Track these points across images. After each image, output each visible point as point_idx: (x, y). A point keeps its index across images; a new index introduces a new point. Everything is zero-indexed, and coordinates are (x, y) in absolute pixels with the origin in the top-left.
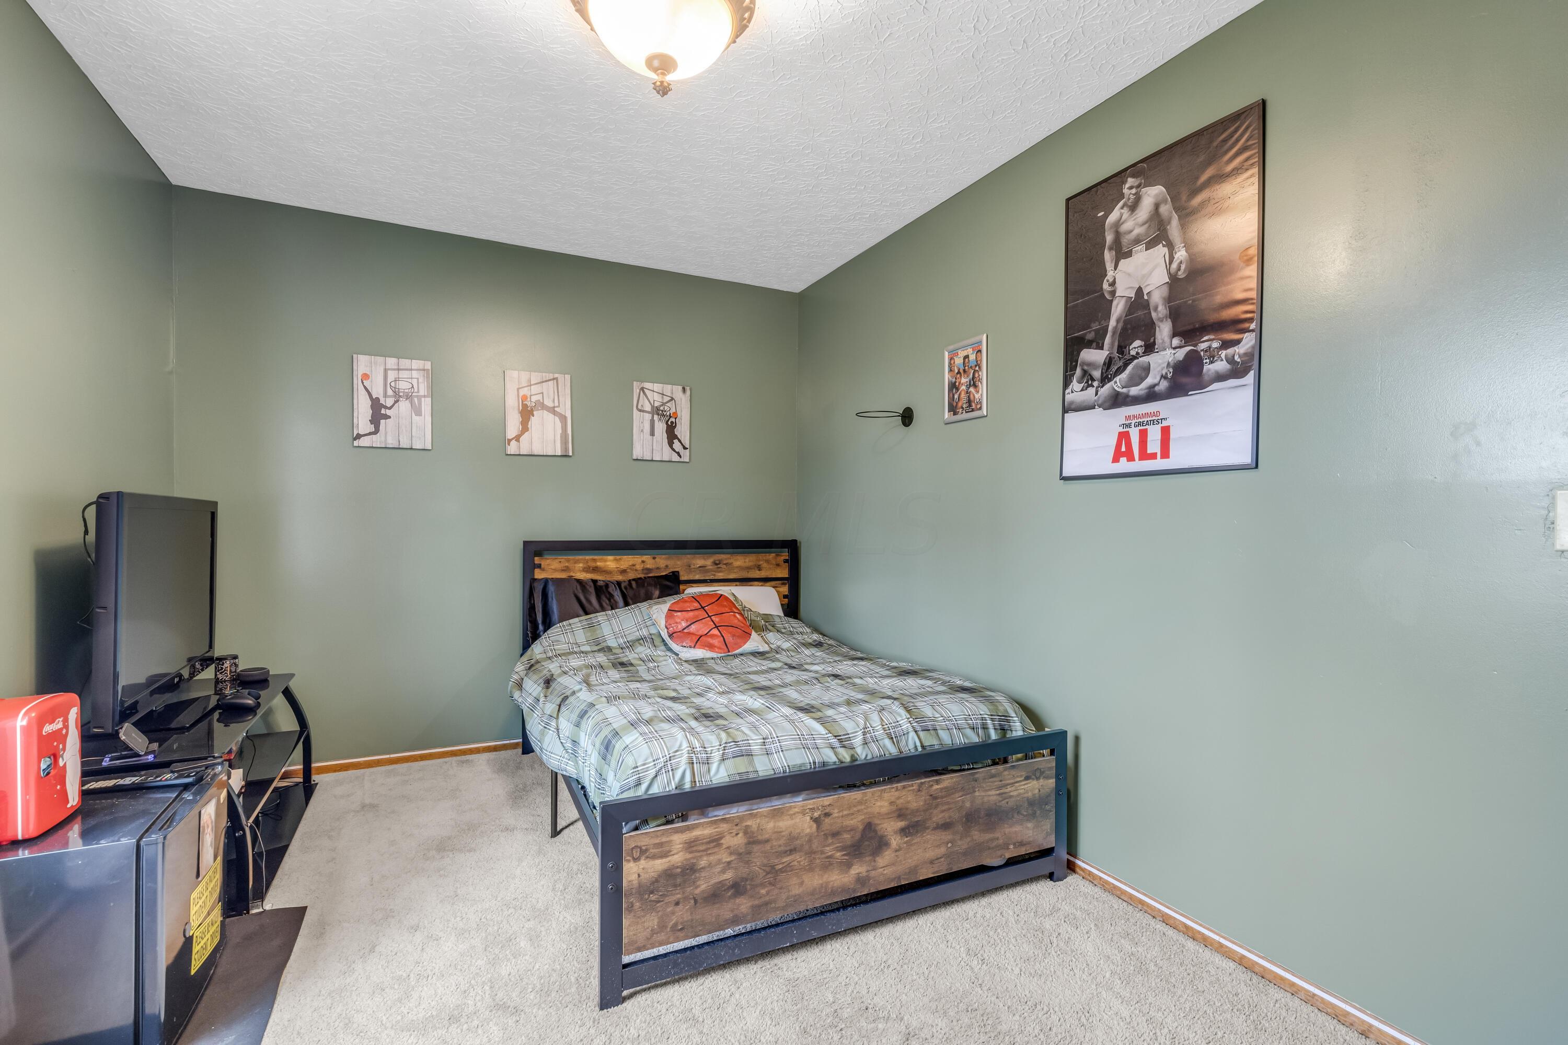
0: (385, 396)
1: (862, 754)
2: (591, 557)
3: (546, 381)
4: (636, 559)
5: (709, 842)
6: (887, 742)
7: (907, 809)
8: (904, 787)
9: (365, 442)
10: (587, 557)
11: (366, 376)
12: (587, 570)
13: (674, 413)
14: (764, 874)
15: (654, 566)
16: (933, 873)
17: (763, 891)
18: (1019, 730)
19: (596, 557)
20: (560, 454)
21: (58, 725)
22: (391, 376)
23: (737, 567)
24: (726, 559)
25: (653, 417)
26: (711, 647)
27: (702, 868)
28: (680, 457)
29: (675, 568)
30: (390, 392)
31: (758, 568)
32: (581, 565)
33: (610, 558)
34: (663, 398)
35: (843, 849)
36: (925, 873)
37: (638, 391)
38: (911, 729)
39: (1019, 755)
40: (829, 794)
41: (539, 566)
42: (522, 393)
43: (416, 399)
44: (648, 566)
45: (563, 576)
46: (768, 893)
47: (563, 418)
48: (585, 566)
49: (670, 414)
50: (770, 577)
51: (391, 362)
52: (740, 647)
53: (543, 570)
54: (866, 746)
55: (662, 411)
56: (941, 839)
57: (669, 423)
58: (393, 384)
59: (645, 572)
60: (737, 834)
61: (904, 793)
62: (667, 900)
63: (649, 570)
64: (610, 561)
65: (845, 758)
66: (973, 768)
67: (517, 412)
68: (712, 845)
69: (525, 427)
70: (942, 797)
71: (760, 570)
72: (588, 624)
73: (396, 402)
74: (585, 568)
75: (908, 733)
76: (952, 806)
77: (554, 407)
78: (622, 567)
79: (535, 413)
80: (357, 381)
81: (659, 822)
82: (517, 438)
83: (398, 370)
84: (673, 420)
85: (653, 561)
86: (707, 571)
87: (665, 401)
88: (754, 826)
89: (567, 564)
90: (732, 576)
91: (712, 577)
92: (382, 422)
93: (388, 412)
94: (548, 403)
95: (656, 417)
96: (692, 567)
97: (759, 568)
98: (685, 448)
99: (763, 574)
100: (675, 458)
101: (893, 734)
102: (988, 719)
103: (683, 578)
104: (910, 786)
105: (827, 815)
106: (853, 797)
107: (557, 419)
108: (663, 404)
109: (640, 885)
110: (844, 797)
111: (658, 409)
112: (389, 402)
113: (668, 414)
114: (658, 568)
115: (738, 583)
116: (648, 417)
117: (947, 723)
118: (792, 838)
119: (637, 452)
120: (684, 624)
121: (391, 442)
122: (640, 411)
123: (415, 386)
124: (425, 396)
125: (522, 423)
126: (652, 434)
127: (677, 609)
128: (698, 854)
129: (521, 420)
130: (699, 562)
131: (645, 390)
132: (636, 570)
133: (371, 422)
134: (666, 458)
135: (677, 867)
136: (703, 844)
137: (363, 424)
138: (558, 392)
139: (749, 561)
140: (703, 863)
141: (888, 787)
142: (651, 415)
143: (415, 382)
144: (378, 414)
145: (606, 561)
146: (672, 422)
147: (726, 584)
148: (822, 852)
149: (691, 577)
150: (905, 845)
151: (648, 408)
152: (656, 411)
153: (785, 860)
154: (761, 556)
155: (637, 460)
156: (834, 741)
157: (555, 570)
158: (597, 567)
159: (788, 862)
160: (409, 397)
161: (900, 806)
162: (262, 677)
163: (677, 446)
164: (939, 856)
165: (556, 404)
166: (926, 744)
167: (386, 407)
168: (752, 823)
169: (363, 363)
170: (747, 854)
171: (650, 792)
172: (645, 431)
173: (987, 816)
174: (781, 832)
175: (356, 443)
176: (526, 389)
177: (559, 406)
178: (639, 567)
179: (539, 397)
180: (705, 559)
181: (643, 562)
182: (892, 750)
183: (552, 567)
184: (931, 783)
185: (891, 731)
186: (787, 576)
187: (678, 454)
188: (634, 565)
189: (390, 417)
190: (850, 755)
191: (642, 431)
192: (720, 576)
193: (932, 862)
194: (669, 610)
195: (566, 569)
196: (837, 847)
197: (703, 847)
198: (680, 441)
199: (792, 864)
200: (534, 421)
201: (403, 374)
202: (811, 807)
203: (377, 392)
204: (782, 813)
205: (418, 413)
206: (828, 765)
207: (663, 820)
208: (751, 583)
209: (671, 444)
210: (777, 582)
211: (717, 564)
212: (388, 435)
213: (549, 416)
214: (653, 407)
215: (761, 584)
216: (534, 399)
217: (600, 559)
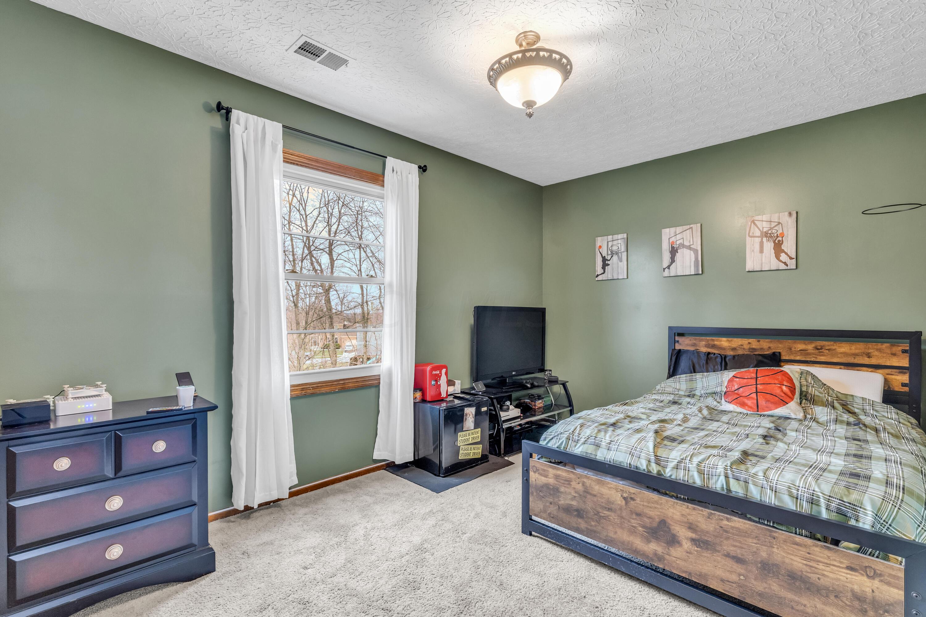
0: (608, 255)
1: (668, 473)
2: (711, 338)
3: (685, 231)
4: (743, 341)
5: (565, 480)
6: (696, 475)
7: (697, 526)
8: (694, 509)
9: (600, 278)
10: (708, 338)
11: (600, 247)
12: (707, 346)
13: (780, 234)
14: (593, 514)
15: (758, 347)
16: (724, 590)
17: (593, 523)
18: (867, 524)
19: (714, 338)
20: (693, 274)
21: (438, 372)
22: (610, 244)
23: (841, 353)
24: (829, 346)
25: (762, 239)
26: (743, 405)
27: (562, 492)
28: (787, 265)
29: (777, 349)
30: (609, 253)
31: (866, 355)
32: (704, 343)
33: (724, 339)
34: (771, 224)
35: (643, 527)
36: (714, 585)
37: (750, 223)
38: (722, 474)
39: (852, 545)
40: (636, 487)
41: (678, 342)
42: (671, 240)
43: (620, 254)
44: (754, 347)
45: (692, 349)
46: (596, 526)
47: (696, 251)
48: (706, 343)
49: (777, 235)
50: (883, 364)
51: (610, 237)
52: (771, 410)
53: (680, 344)
54: (676, 470)
55: (770, 234)
56: (732, 567)
57: (777, 242)
58: (611, 249)
59: (751, 350)
60: (579, 483)
61: (694, 513)
62: (547, 499)
63: (754, 350)
64: (724, 341)
65: (653, 469)
66: (773, 527)
67: (668, 252)
68: (567, 483)
69: (673, 260)
70: (733, 534)
71: (869, 357)
72: (690, 379)
73: (612, 257)
74: (706, 345)
75: (719, 476)
76: (745, 546)
77: (690, 245)
78: (733, 346)
79: (678, 251)
80: (597, 250)
81: (546, 460)
82: (669, 267)
83: (613, 241)
84: (780, 239)
85: (758, 343)
86: (809, 354)
87: (772, 226)
88: (587, 483)
89: (695, 342)
90: (835, 360)
91: (813, 359)
92: (606, 267)
93: (609, 262)
94: (687, 243)
95: (765, 239)
96: (793, 349)
97: (869, 356)
98: (791, 258)
99: (873, 361)
100: (783, 266)
101: (706, 472)
102: (821, 497)
103: (784, 357)
104: (699, 510)
105: (632, 499)
106: (651, 496)
107: (692, 252)
108: (771, 229)
109: (536, 485)
110: (644, 493)
111: (766, 233)
112: (609, 257)
113: (776, 235)
114: (762, 349)
115: (842, 367)
116: (758, 240)
117: (764, 482)
118: (609, 502)
119: (749, 266)
120: (736, 387)
121: (610, 277)
122: (751, 237)
123: (620, 248)
124: (624, 252)
125: (671, 258)
126: (761, 251)
127: (738, 377)
128: (560, 484)
129: (670, 256)
130: (800, 346)
131: (756, 222)
132: (744, 349)
133: (602, 268)
134: (773, 268)
135: (551, 485)
136: (562, 479)
137: (599, 270)
138: (693, 236)
139: (856, 349)
140: (562, 489)
141: (681, 502)
142: (760, 239)
143: (619, 245)
144: (605, 264)
145: (721, 341)
146: (779, 241)
147: (829, 366)
148: (629, 521)
149: (792, 358)
150: (696, 553)
151: (758, 233)
152: (767, 235)
153: (605, 512)
154: (870, 345)
155: (749, 271)
156: (653, 458)
157: (687, 345)
158: (714, 345)
159: (607, 515)
160: (617, 253)
161: (691, 521)
162: (556, 380)
163: (783, 257)
164: (730, 580)
165: (691, 243)
166: (733, 489)
167: (608, 260)
168: (588, 482)
169: (599, 241)
170: (584, 497)
171: (548, 445)
172: (755, 250)
173: (789, 576)
174: (603, 495)
175: (597, 279)
176: (674, 237)
177: (693, 244)
178: (746, 347)
179: (681, 241)
180: (805, 344)
181: (749, 343)
182: (698, 482)
183: (686, 343)
184: (721, 518)
185: (706, 469)
186: (908, 365)
187: (785, 264)
188: (742, 345)
189: (609, 265)
190: (657, 469)
191: (753, 251)
192: (822, 359)
193: (722, 580)
194: (733, 376)
195: (694, 345)
196: (639, 524)
197: (563, 482)
198: (786, 254)
199: (609, 517)
200: (678, 256)
201: (615, 242)
202: (621, 489)
203: (604, 254)
204: (603, 484)
205: (621, 261)
206: (640, 470)
207: (549, 460)
208: (859, 368)
209: (778, 257)
210: (893, 370)
211: (818, 349)
212: (609, 274)
213: (686, 252)
214: (762, 232)
215: (870, 370)
216: (678, 243)
217: (717, 340)
